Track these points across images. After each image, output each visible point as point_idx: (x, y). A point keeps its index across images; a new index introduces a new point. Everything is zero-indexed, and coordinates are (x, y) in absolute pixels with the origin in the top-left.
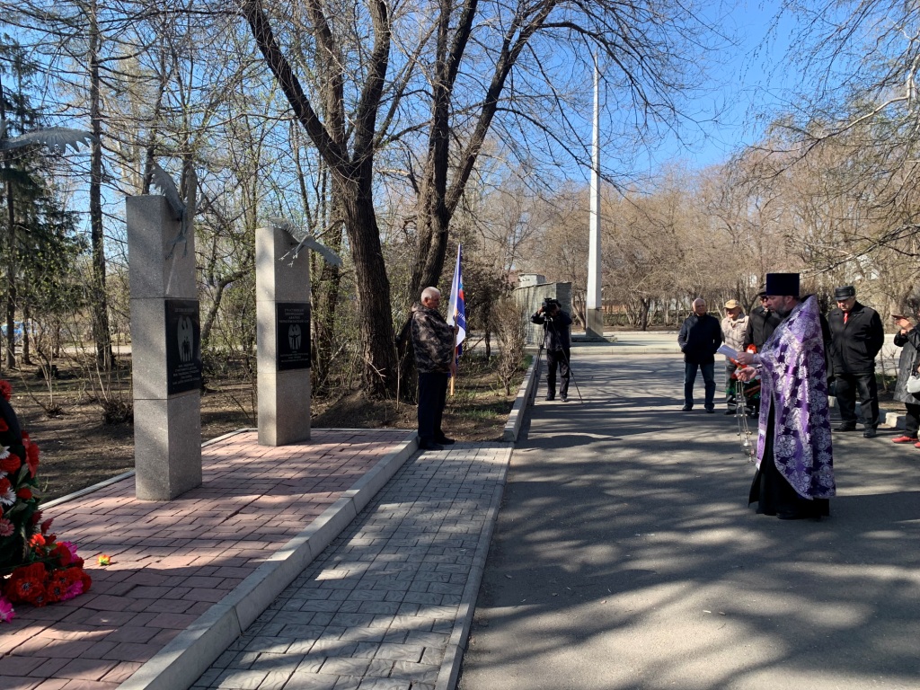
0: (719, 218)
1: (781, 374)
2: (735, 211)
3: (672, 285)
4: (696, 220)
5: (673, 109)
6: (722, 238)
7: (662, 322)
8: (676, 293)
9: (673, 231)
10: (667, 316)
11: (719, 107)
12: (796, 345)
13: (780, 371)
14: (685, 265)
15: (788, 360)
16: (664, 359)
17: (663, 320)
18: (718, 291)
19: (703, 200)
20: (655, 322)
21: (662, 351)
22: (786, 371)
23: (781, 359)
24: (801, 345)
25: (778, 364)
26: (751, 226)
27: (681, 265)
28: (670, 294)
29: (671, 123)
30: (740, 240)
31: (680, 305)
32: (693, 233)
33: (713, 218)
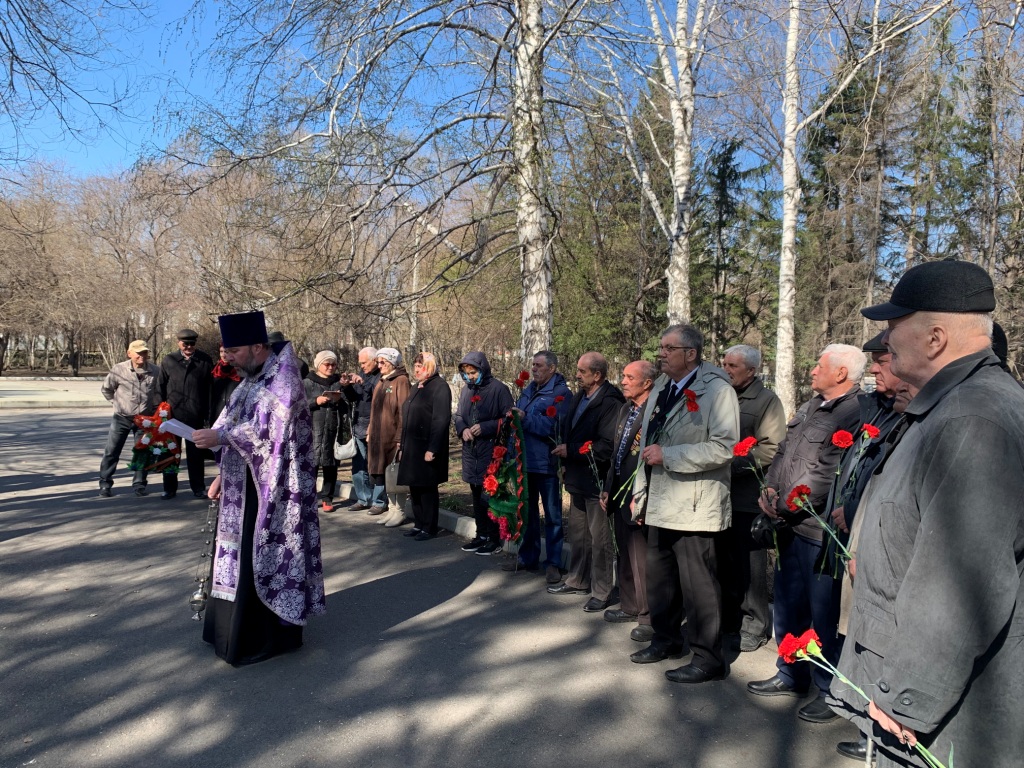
0: (105, 242)
1: (265, 456)
2: (125, 235)
3: (42, 319)
4: (75, 240)
5: (54, 75)
6: (109, 265)
7: (25, 365)
8: (46, 329)
9: (44, 249)
10: (32, 357)
11: (121, 92)
12: (282, 412)
13: (264, 452)
14: (59, 294)
15: (273, 434)
16: (31, 416)
17: (26, 361)
18: (101, 329)
19: (85, 217)
20: (15, 364)
21: (28, 405)
22: (272, 451)
23: (265, 435)
24: (289, 411)
25: (260, 442)
26: (144, 256)
27: (54, 294)
28: (39, 328)
29: (51, 94)
30: (130, 270)
31: (51, 343)
32: (71, 256)
33: (98, 240)
